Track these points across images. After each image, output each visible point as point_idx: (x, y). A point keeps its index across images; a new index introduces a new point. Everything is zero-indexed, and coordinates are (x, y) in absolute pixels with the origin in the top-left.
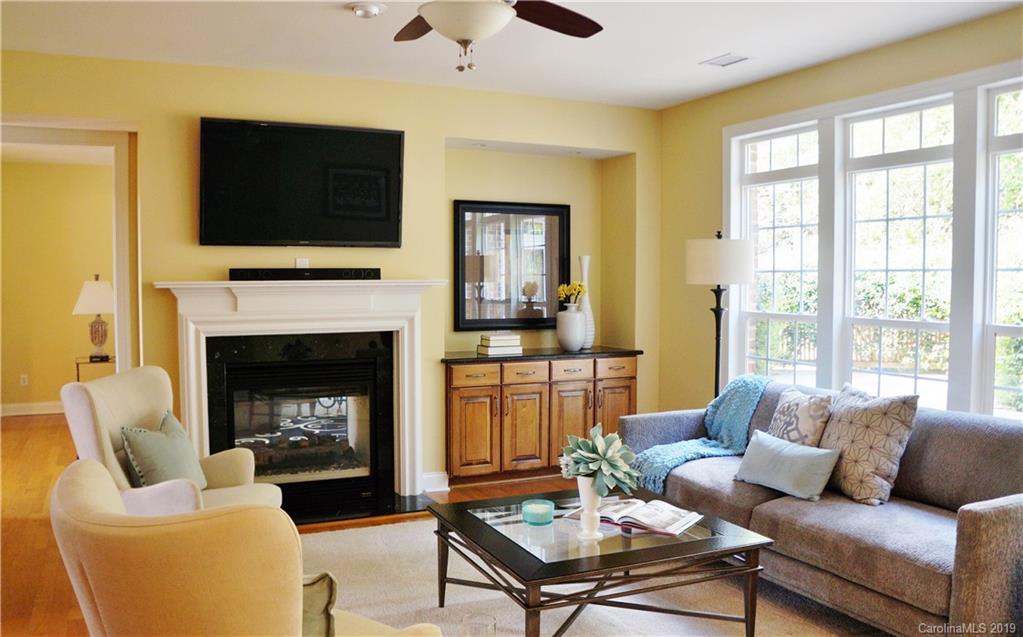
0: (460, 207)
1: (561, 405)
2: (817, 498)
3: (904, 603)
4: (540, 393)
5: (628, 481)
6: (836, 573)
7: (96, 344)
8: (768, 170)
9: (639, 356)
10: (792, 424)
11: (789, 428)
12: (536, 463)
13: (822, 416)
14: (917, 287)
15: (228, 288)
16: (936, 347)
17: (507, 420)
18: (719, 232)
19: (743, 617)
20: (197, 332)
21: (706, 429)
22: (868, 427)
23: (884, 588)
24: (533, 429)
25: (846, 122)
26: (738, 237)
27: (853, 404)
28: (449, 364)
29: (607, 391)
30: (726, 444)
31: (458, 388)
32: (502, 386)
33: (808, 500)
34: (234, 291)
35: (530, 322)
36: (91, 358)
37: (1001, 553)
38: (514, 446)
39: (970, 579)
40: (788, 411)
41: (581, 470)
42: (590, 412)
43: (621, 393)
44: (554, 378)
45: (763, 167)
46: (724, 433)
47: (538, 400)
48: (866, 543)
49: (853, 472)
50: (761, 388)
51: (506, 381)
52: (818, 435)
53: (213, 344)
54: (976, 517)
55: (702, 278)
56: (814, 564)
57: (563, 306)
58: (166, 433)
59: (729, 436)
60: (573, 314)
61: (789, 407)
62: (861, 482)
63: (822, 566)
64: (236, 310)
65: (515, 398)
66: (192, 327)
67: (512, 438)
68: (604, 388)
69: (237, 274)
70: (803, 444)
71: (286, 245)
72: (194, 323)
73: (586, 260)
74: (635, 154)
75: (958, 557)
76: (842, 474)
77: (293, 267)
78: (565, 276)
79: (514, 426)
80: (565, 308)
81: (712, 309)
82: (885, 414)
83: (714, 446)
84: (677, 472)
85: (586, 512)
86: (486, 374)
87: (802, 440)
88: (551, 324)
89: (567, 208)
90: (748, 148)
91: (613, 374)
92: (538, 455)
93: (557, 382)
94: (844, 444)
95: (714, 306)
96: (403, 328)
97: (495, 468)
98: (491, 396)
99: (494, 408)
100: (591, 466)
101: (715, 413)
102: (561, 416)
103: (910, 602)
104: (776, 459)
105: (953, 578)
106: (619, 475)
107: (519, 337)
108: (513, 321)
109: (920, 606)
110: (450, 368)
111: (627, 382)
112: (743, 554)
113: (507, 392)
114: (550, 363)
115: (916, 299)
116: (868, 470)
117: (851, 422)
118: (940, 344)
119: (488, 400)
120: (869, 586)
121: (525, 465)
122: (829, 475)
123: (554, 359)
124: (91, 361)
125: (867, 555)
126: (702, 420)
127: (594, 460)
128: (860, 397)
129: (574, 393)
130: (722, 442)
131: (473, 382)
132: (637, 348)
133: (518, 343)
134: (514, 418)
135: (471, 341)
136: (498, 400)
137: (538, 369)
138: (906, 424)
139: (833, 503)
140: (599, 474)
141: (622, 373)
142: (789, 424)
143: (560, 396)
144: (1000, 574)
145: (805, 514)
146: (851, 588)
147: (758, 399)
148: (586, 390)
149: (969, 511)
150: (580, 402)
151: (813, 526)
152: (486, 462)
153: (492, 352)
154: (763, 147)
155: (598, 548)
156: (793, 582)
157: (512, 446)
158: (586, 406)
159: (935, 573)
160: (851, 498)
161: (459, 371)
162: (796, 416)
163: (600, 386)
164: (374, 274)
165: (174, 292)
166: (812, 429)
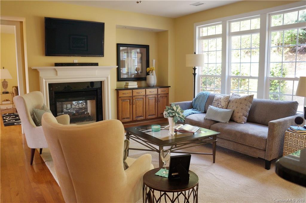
0: (118, 46)
1: (149, 101)
2: (228, 122)
3: (254, 148)
4: (143, 98)
5: (183, 118)
6: (235, 141)
7: (4, 88)
8: (207, 35)
9: (169, 88)
10: (219, 103)
11: (218, 105)
12: (142, 118)
13: (227, 101)
14: (238, 70)
15: (55, 69)
16: (242, 86)
17: (134, 106)
18: (195, 52)
19: (212, 154)
20: (46, 82)
21: (192, 106)
22: (241, 103)
23: (249, 144)
24: (141, 108)
25: (230, 22)
26: (198, 54)
27: (236, 97)
28: (118, 90)
29: (161, 98)
30: (199, 110)
31: (120, 97)
32: (132, 97)
33: (225, 123)
34: (56, 69)
35: (138, 79)
36: (3, 92)
37: (279, 133)
38: (136, 113)
39: (272, 140)
40: (218, 100)
41: (171, 115)
42: (157, 103)
43: (164, 98)
44: (147, 94)
45: (205, 34)
46: (198, 107)
47: (142, 100)
48: (243, 133)
49: (237, 116)
50: (208, 95)
51: (134, 95)
52: (227, 106)
53: (51, 85)
54: (274, 124)
55: (190, 65)
56: (228, 139)
57: (148, 74)
58: (45, 110)
59: (199, 108)
60: (151, 76)
61: (218, 99)
62: (240, 118)
63: (231, 140)
64: (57, 75)
65: (136, 100)
66: (44, 80)
67: (135, 111)
68: (160, 97)
69: (57, 65)
70: (223, 108)
71: (71, 56)
72: (45, 79)
73: (154, 61)
74: (168, 31)
75: (269, 134)
76: (234, 116)
77: (73, 62)
78: (148, 65)
79: (136, 108)
80: (149, 74)
81: (193, 74)
82: (245, 100)
83: (196, 111)
84: (188, 117)
85: (171, 127)
86: (128, 93)
87: (222, 108)
88: (145, 79)
89: (148, 46)
90: (201, 29)
91: (162, 93)
92: (143, 116)
93: (147, 95)
94: (234, 108)
95: (194, 73)
96: (105, 80)
97: (131, 120)
98: (130, 99)
99: (131, 103)
100: (173, 114)
101: (195, 102)
102: (149, 104)
103: (256, 147)
104: (216, 113)
105: (267, 140)
106: (181, 116)
107: (136, 82)
108: (133, 78)
109: (258, 148)
110: (118, 92)
111: (166, 95)
112: (212, 137)
113: (134, 98)
114: (146, 90)
115: (237, 73)
116: (241, 115)
117: (236, 102)
118: (243, 85)
119: (129, 101)
120: (244, 144)
121: (139, 119)
122: (230, 117)
123: (147, 89)
124: (3, 94)
125: (244, 135)
126: (191, 104)
127: (174, 113)
128: (238, 96)
129: (152, 98)
130: (198, 110)
131: (125, 95)
132: (169, 85)
133: (136, 84)
134: (136, 105)
135: (123, 84)
136: (132, 101)
137: (142, 92)
138: (251, 102)
139: (233, 123)
140: (175, 116)
141: (165, 93)
142: (218, 103)
143: (148, 99)
144: (278, 138)
145: (226, 127)
146: (239, 145)
147: (207, 98)
148: (155, 97)
149: (272, 122)
150: (154, 101)
151: (228, 130)
152: (129, 118)
153: (129, 87)
154: (205, 29)
155: (174, 137)
156: (223, 144)
157: (135, 113)
158: (155, 102)
159: (263, 139)
160: (237, 122)
161: (121, 92)
162: (220, 101)
163: (159, 96)
164: (96, 64)
165: (38, 70)
166: (225, 104)
